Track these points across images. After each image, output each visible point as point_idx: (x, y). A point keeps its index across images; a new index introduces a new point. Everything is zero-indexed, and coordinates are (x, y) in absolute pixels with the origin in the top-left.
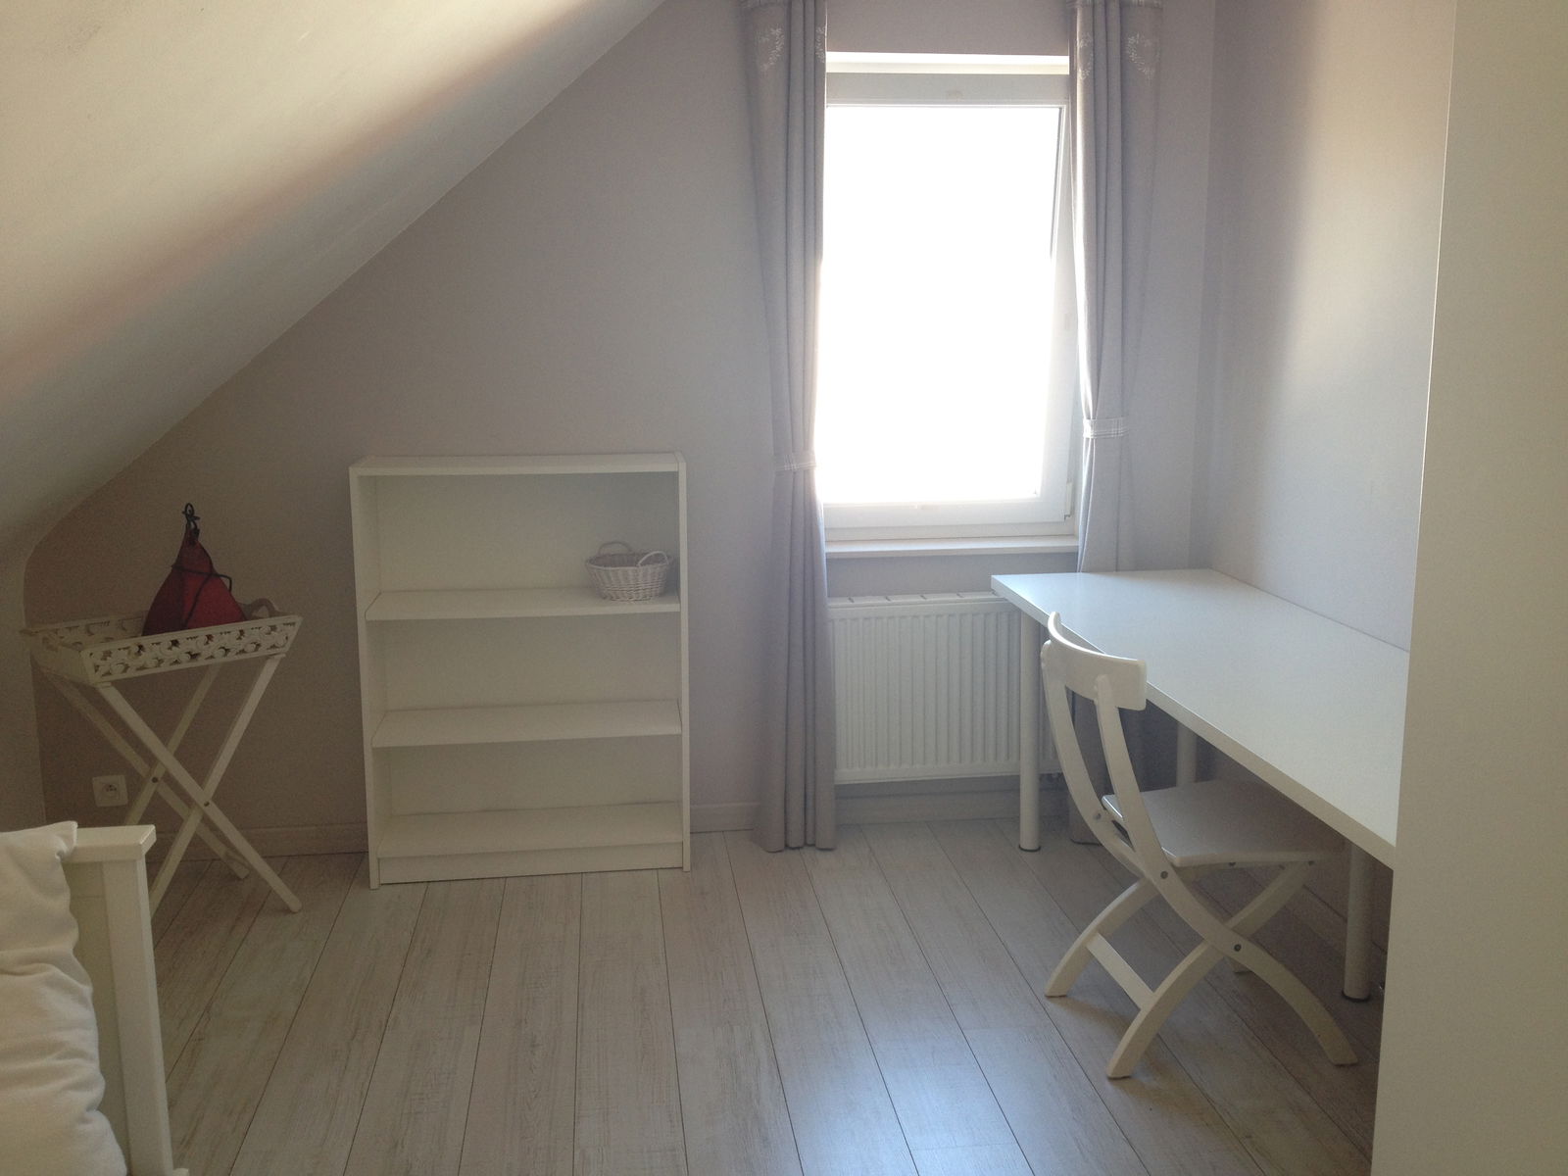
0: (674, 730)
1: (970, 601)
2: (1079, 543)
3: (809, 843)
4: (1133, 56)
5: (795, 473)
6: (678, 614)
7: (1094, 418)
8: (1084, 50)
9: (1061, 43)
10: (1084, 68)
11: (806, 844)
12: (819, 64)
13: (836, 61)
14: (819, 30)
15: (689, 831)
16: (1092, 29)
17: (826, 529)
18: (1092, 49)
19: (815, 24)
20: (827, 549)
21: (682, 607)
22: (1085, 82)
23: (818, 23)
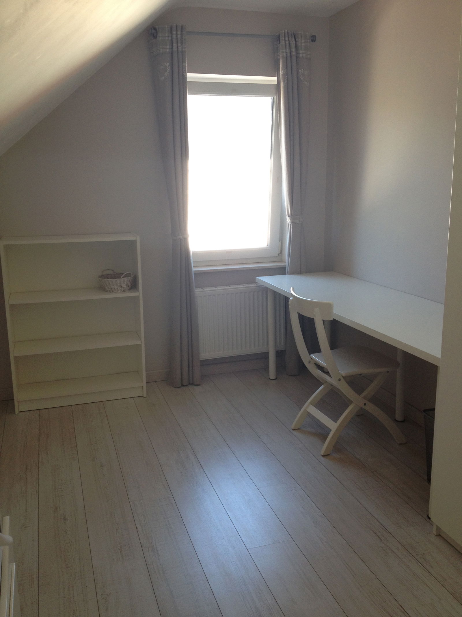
0: (138, 342)
1: (247, 287)
2: (287, 264)
3: (192, 383)
4: (301, 77)
5: (181, 240)
6: (138, 297)
7: (291, 216)
8: (283, 75)
9: (274, 72)
10: (284, 81)
11: (190, 384)
12: (185, 78)
13: (191, 76)
14: (184, 64)
15: (145, 382)
16: (286, 66)
17: (193, 262)
18: (286, 75)
19: (182, 62)
20: (194, 269)
21: (140, 293)
22: (284, 87)
23: (183, 61)
